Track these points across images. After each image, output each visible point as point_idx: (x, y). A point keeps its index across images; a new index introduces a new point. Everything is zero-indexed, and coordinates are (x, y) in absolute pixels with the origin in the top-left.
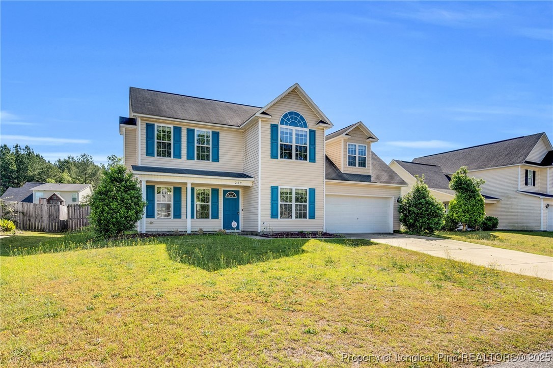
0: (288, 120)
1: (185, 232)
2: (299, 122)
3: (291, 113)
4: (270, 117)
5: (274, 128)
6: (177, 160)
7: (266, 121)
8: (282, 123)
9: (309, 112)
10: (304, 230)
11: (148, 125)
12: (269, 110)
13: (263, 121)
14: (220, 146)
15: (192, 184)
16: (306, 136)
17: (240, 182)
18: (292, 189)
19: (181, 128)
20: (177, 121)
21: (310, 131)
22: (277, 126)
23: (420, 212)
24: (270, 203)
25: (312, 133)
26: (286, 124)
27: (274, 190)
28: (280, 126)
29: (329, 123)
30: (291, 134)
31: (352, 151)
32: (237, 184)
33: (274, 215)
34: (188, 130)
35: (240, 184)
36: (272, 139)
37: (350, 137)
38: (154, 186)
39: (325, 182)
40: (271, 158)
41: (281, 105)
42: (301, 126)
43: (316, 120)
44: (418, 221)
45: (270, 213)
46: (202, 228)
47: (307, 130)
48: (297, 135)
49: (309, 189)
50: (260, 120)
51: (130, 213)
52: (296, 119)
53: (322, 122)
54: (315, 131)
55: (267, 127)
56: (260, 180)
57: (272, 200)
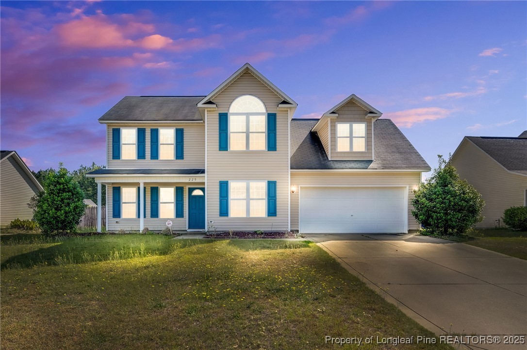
0: (240, 106)
1: (138, 231)
2: (254, 106)
4: (215, 106)
5: (222, 117)
6: (141, 161)
7: (214, 111)
9: (269, 93)
11: (114, 130)
12: (217, 98)
13: (210, 111)
14: (184, 143)
15: (145, 183)
17: (194, 178)
19: (145, 129)
20: (140, 123)
21: (269, 115)
22: (226, 115)
23: (432, 204)
24: (219, 200)
25: (271, 117)
27: (223, 185)
29: (291, 102)
32: (191, 181)
33: (224, 213)
34: (152, 130)
35: (194, 181)
36: (220, 129)
37: (337, 115)
39: (289, 173)
40: (220, 150)
41: (229, 90)
43: (278, 101)
44: (432, 217)
45: (219, 211)
46: (147, 227)
49: (268, 181)
50: (206, 110)
51: (58, 214)
52: (250, 103)
53: (284, 102)
54: (276, 114)
55: (215, 117)
56: (206, 175)
57: (221, 196)
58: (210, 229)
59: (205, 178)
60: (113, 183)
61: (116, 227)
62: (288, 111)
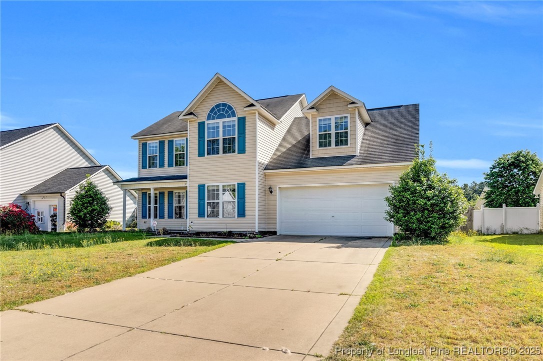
0: (215, 113)
2: (227, 112)
3: (218, 106)
4: (194, 116)
5: (201, 125)
6: (162, 169)
7: (194, 121)
8: (208, 119)
10: (232, 230)
11: (143, 144)
12: (197, 109)
13: (191, 121)
16: (234, 126)
18: (218, 186)
19: (164, 141)
20: (162, 136)
21: (239, 119)
22: (204, 123)
24: (197, 202)
25: (242, 121)
26: (213, 118)
27: (201, 188)
28: (207, 122)
30: (218, 128)
31: (325, 127)
33: (201, 214)
34: (169, 141)
36: (199, 137)
38: (147, 192)
39: (256, 174)
40: (199, 156)
41: (208, 100)
42: (229, 116)
43: (245, 105)
45: (197, 212)
47: (236, 119)
48: (224, 127)
49: (238, 183)
50: (188, 121)
52: (223, 110)
53: (251, 105)
54: (245, 117)
55: (194, 126)
56: (188, 180)
57: (199, 199)
58: (191, 229)
59: (187, 183)
60: (142, 189)
61: (143, 226)
62: (255, 113)
